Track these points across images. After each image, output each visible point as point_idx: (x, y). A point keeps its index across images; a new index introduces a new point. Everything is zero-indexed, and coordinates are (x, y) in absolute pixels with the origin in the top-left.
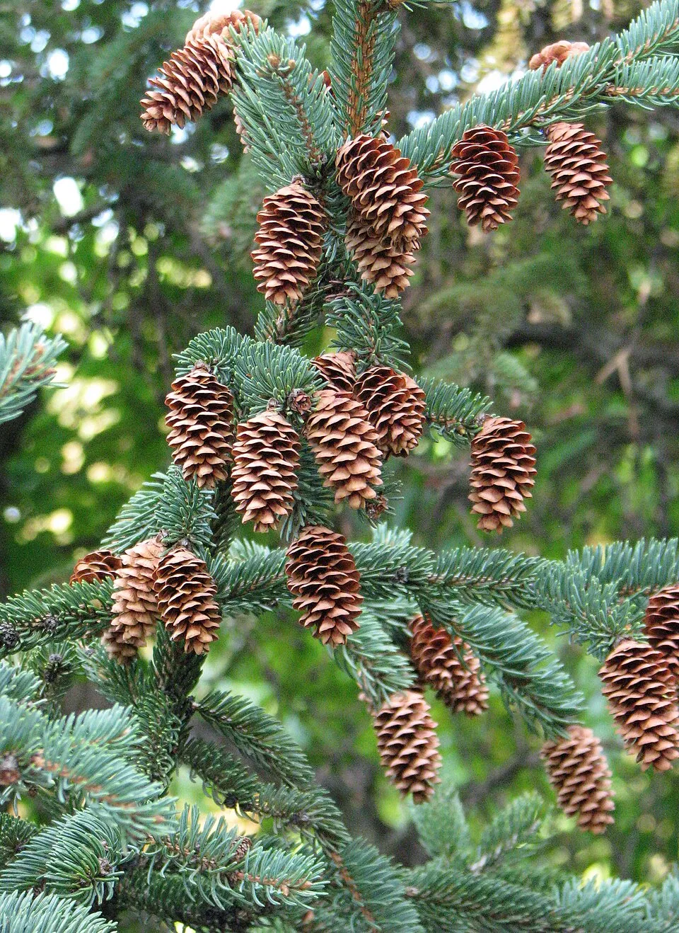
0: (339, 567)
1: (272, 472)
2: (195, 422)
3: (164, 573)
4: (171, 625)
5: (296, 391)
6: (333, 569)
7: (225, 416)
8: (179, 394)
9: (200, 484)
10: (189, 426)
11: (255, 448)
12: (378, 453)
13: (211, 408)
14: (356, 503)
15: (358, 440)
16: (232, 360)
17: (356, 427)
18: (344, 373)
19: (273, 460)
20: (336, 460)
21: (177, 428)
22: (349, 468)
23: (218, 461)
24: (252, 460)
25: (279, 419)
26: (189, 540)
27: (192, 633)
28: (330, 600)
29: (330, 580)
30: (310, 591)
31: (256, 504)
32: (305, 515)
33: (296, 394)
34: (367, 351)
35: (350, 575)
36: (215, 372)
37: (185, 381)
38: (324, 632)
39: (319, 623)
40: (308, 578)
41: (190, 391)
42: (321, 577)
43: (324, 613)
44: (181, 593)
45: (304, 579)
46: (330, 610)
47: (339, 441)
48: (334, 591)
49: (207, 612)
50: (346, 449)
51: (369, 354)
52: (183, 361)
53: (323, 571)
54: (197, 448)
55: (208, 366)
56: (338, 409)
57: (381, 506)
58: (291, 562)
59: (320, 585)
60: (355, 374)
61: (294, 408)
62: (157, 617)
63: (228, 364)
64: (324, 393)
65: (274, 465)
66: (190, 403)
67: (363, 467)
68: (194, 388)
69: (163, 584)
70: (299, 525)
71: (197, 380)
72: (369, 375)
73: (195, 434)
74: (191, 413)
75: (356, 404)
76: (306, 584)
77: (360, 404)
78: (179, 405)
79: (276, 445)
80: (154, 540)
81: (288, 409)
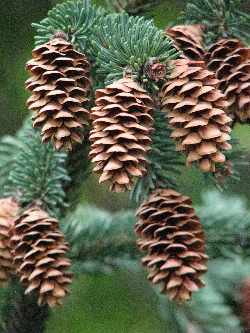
0: (186, 228)
1: (128, 135)
2: (54, 87)
3: (20, 231)
4: (26, 280)
5: (151, 59)
6: (181, 229)
7: (82, 82)
8: (39, 60)
9: (58, 146)
10: (48, 91)
11: (112, 112)
12: (228, 119)
13: (69, 74)
14: (207, 166)
15: (209, 106)
16: (89, 30)
17: (208, 94)
18: (194, 44)
19: (129, 124)
20: (189, 125)
21: (37, 93)
22: (201, 133)
23: (75, 124)
24: (109, 124)
25: (135, 86)
26: (43, 200)
27: (46, 288)
28: (177, 259)
29: (178, 239)
30: (159, 250)
31: (112, 166)
32: (154, 177)
33: (151, 62)
34: (215, 24)
35: (197, 236)
36: (73, 40)
37: (45, 49)
38: (172, 289)
39: (166, 280)
40: (156, 237)
41: (50, 58)
42: (170, 236)
43: (172, 272)
44: (35, 250)
45: (153, 238)
46: (177, 268)
47: (191, 107)
48: (181, 250)
49: (60, 268)
50: (198, 115)
51: (217, 27)
52: (42, 30)
53: (171, 231)
54: (56, 112)
55: (66, 35)
56: (191, 78)
57: (227, 171)
58: (140, 222)
59: (168, 245)
60: (204, 45)
61: (149, 75)
62: (12, 272)
63: (85, 34)
64: (177, 62)
65: (131, 129)
66: (50, 70)
67: (213, 133)
68: (54, 55)
69: (19, 241)
70: (148, 187)
71: (56, 48)
72: (217, 46)
73: (54, 99)
74: (50, 79)
75: (208, 73)
76: (155, 243)
77: (211, 73)
78: (39, 71)
79: (132, 110)
80: (9, 200)
81: (144, 76)
